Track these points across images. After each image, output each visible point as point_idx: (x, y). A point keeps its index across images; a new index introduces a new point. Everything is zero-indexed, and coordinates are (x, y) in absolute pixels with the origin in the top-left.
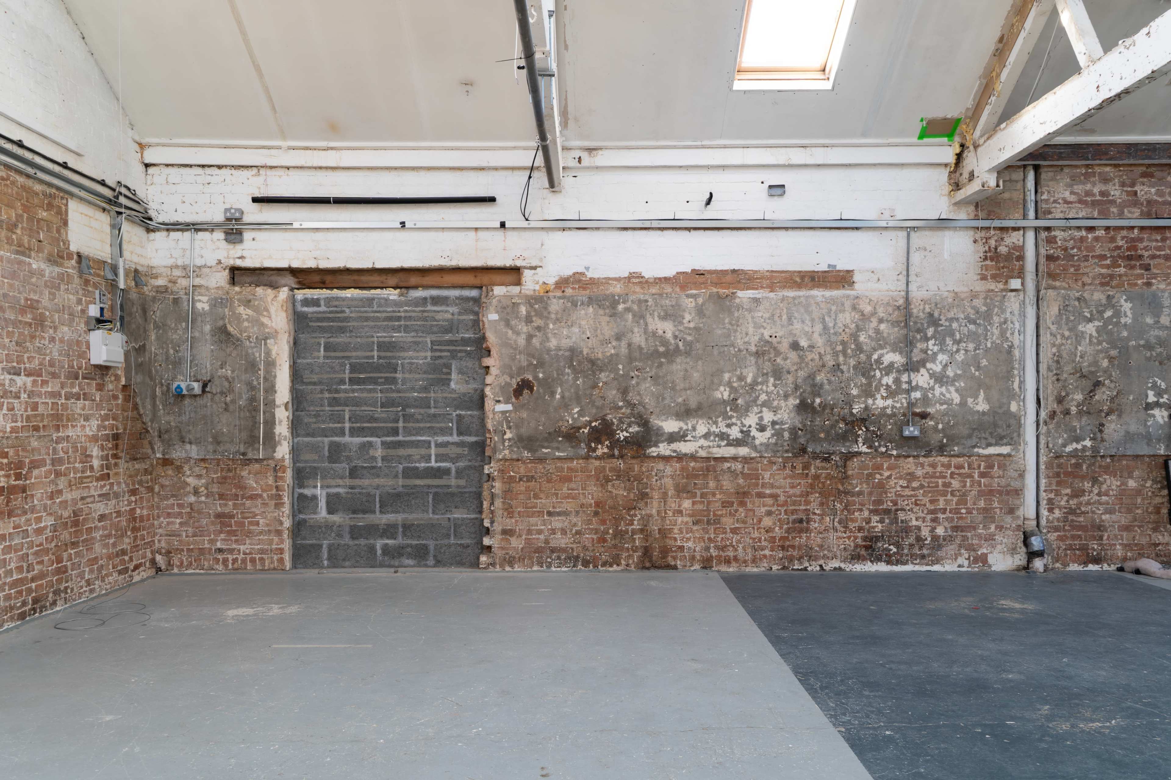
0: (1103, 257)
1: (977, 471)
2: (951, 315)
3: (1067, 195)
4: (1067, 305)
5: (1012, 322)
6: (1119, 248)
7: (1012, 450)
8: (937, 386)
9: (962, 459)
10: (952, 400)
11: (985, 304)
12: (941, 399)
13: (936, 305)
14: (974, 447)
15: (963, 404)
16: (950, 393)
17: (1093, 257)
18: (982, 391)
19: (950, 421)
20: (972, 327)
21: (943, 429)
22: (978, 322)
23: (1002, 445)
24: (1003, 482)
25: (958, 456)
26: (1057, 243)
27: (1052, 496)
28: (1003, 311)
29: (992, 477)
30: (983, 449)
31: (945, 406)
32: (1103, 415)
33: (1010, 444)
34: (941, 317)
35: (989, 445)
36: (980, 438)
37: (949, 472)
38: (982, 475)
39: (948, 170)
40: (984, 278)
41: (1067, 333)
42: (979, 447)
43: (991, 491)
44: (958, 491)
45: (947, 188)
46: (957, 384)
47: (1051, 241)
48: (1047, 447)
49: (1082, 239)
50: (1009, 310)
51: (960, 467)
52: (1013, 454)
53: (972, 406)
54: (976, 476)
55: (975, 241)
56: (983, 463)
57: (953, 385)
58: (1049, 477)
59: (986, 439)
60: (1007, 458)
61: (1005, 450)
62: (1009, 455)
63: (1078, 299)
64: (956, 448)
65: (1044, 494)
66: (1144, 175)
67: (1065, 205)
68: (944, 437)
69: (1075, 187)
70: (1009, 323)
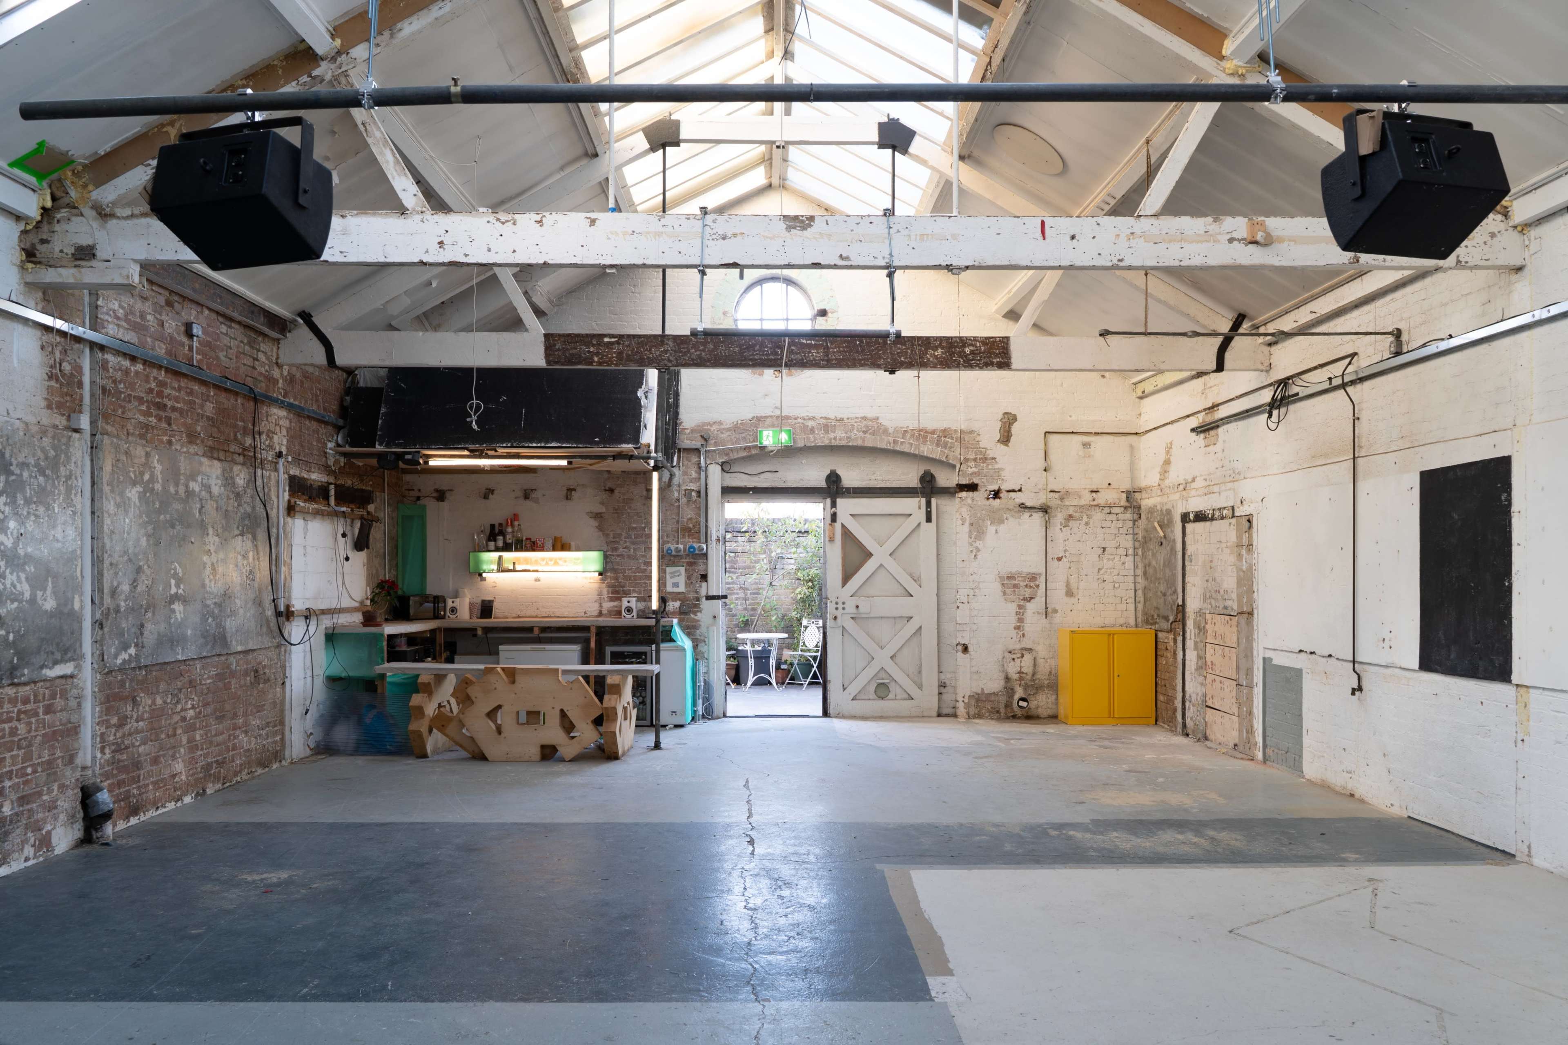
0: (140, 400)
1: (41, 704)
2: (21, 459)
3: (116, 306)
4: (118, 460)
5: (76, 479)
6: (151, 391)
7: (75, 667)
8: (8, 571)
9: (28, 688)
10: (23, 594)
11: (54, 448)
12: (12, 593)
13: (8, 439)
14: (42, 667)
15: (33, 601)
16: (20, 583)
17: (135, 397)
18: (50, 579)
19: (20, 627)
20: (41, 479)
21: (14, 642)
22: (47, 472)
23: (67, 662)
24: (63, 716)
25: (25, 684)
26: (108, 371)
27: (103, 730)
28: (68, 459)
29: (55, 713)
30: (51, 668)
31: (16, 604)
32: (143, 611)
33: (74, 660)
34: (13, 460)
35: (56, 663)
36: (47, 653)
37: (16, 710)
38: (49, 710)
39: (22, 226)
40: (49, 407)
41: (118, 499)
42: (47, 667)
43: (54, 732)
44: (24, 738)
45: (18, 256)
46: (27, 568)
47: (104, 366)
48: (103, 660)
49: (127, 372)
50: (73, 460)
51: (26, 701)
52: (76, 673)
53: (40, 602)
54: (41, 711)
55: (42, 348)
56: (47, 692)
57: (24, 570)
58: (101, 704)
59: (53, 653)
60: (70, 681)
61: (66, 669)
62: (72, 676)
63: (126, 453)
64: (26, 671)
65: (97, 728)
66: (169, 304)
67: (115, 321)
68: (15, 654)
69: (123, 298)
70: (73, 477)
